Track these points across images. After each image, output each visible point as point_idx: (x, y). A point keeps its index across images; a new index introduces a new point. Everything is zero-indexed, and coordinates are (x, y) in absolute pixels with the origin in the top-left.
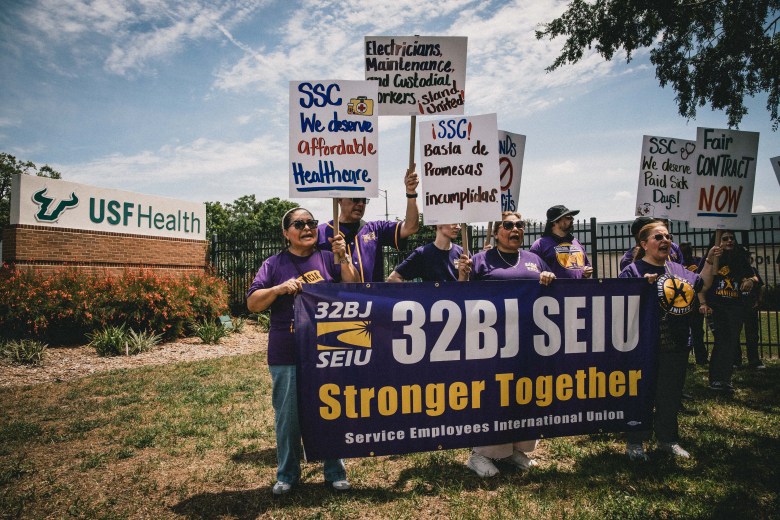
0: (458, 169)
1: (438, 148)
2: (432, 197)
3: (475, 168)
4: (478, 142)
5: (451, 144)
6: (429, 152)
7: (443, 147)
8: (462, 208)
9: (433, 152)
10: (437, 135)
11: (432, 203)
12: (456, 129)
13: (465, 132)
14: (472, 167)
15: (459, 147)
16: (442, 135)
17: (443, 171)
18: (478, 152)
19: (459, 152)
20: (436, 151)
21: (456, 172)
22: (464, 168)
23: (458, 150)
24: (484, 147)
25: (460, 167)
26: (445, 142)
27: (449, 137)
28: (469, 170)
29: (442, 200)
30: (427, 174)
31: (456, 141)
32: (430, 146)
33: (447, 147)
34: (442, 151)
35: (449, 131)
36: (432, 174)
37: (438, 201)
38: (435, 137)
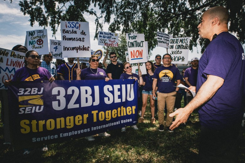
0: (76, 39)
1: (68, 31)
2: (66, 48)
3: (82, 39)
4: (83, 31)
5: (73, 30)
6: (64, 32)
7: (70, 31)
8: (77, 52)
9: (66, 32)
10: (67, 26)
11: (66, 50)
12: (75, 25)
13: (78, 27)
14: (81, 38)
15: (76, 31)
16: (69, 26)
17: (70, 39)
18: (83, 34)
19: (76, 33)
20: (67, 32)
21: (75, 40)
22: (78, 39)
23: (76, 32)
24: (85, 33)
25: (77, 38)
26: (71, 29)
27: (72, 27)
28: (80, 39)
29: (70, 49)
30: (64, 40)
31: (75, 29)
32: (65, 30)
33: (71, 31)
34: (70, 32)
35: (72, 25)
36: (66, 40)
37: (68, 49)
38: (66, 27)
